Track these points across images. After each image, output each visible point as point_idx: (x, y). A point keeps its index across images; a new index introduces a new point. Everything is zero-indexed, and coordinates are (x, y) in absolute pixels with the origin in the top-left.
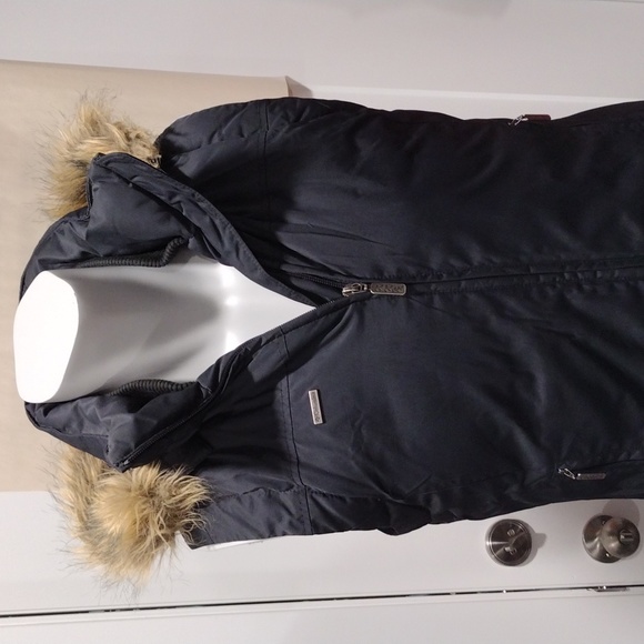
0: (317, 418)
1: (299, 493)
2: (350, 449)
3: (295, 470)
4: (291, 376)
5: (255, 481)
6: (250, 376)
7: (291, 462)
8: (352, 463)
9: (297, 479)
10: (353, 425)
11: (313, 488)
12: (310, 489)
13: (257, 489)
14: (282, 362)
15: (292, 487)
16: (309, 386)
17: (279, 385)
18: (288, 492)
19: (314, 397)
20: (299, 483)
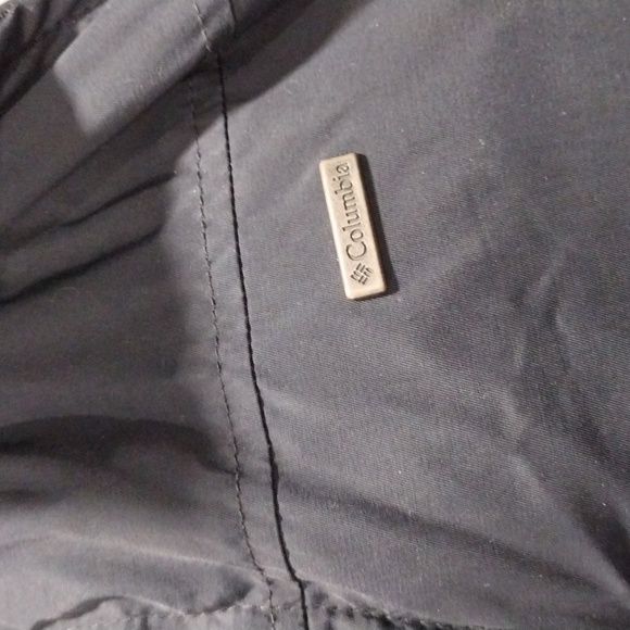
0: (357, 274)
1: (273, 617)
2: (507, 404)
3: (260, 509)
4: (241, 118)
5: (80, 566)
6: (64, 105)
7: (238, 474)
8: (521, 469)
9: (268, 552)
10: (518, 297)
11: (337, 594)
12: (320, 597)
13: (91, 606)
14: (204, 37)
15: (241, 591)
16: (322, 139)
17: (189, 159)
18: (227, 617)
19: (342, 184)
20: (277, 571)
